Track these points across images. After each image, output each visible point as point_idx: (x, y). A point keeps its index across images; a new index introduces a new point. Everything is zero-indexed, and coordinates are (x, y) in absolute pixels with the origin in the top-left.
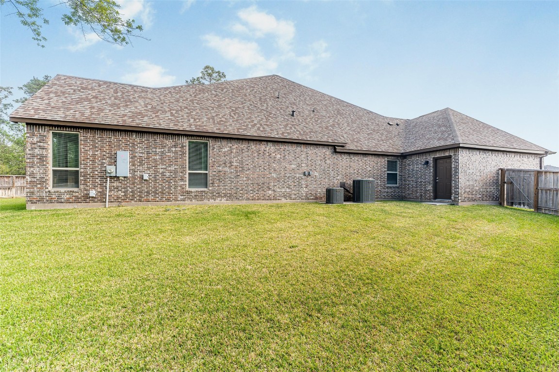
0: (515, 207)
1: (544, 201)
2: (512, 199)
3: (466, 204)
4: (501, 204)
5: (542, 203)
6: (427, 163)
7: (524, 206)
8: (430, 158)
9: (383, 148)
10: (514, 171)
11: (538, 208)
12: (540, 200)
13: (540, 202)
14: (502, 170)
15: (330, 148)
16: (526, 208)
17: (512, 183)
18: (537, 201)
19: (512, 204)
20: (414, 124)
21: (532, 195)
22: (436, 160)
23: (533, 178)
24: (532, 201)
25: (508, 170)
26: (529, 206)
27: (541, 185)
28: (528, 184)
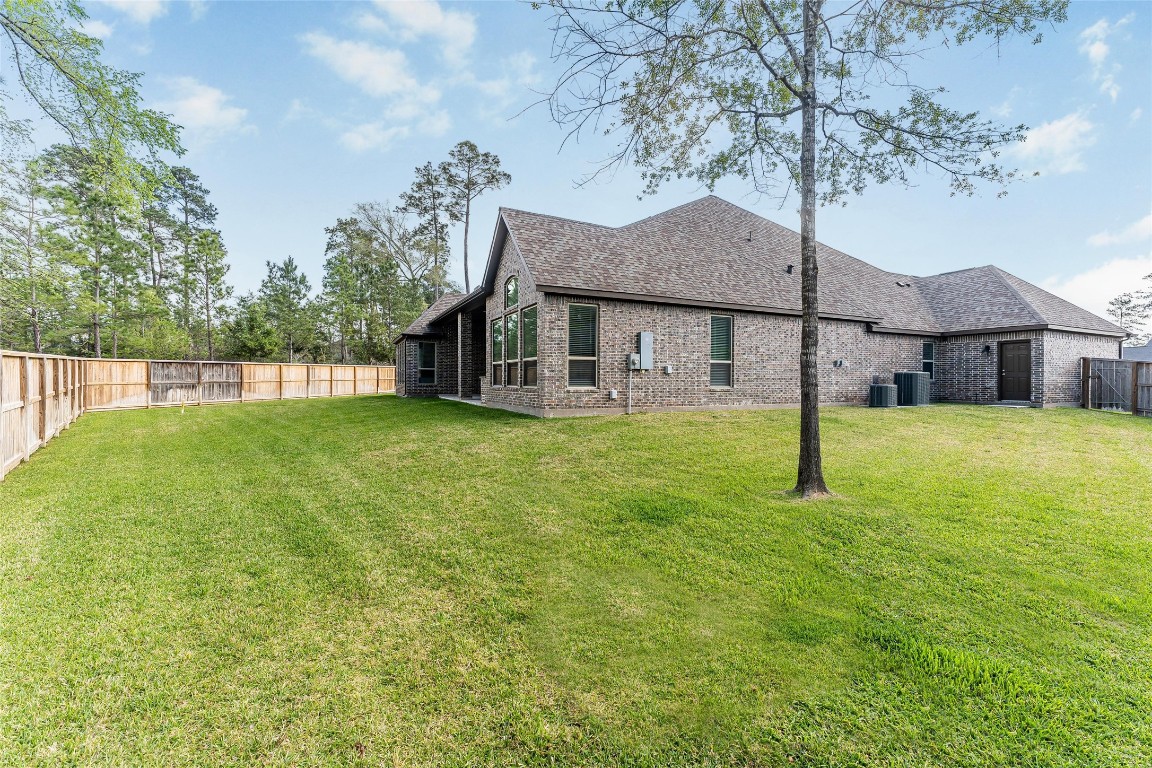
0: (1103, 409)
1: (1145, 402)
2: (1100, 399)
3: (1050, 406)
4: (1084, 406)
5: (1142, 404)
6: (987, 348)
7: (1117, 408)
8: (993, 343)
9: (917, 325)
10: (1101, 361)
11: (1137, 411)
12: (1139, 400)
13: (1139, 402)
14: (1085, 359)
15: (862, 324)
16: (1120, 411)
17: (1099, 378)
18: (1135, 401)
19: (1100, 406)
20: (936, 285)
21: (1129, 393)
22: (1001, 345)
23: (1130, 371)
24: (1129, 403)
25: (1094, 360)
26: (1124, 408)
27: (1142, 381)
28: (1124, 379)
